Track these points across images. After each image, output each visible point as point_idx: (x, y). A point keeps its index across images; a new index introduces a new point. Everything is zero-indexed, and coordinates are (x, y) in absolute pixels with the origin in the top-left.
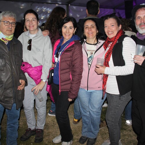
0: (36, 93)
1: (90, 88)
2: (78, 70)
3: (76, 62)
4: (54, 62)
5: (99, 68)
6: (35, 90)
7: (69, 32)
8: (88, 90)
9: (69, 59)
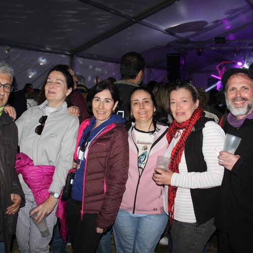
0: (38, 219)
1: (138, 210)
2: (118, 176)
3: (116, 160)
4: (76, 160)
5: (160, 174)
6: (36, 213)
7: (103, 108)
8: (134, 213)
9: (104, 154)
